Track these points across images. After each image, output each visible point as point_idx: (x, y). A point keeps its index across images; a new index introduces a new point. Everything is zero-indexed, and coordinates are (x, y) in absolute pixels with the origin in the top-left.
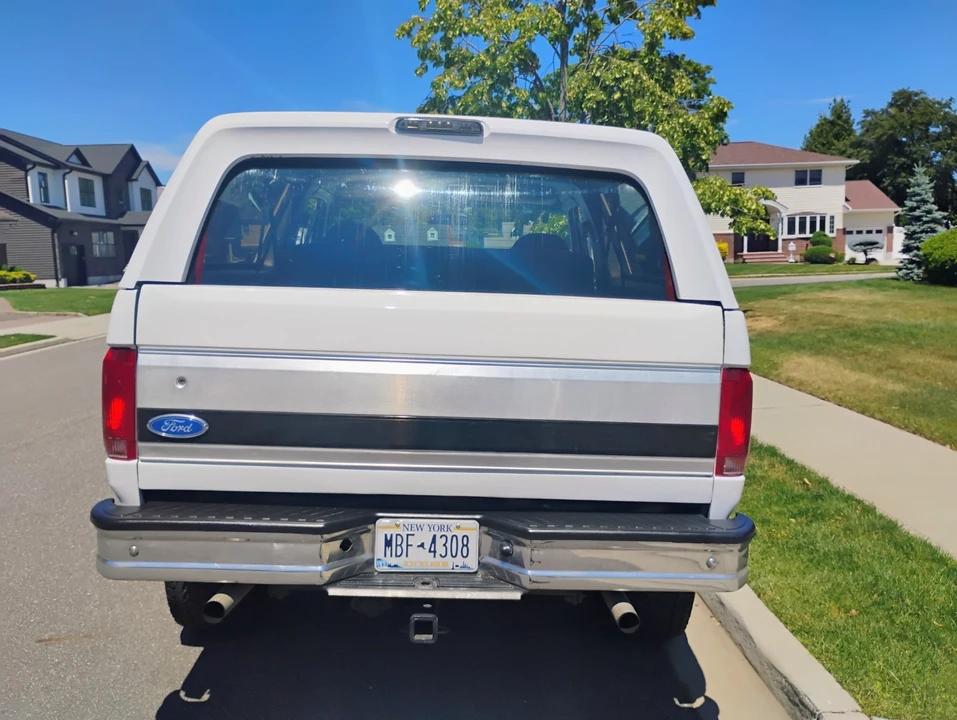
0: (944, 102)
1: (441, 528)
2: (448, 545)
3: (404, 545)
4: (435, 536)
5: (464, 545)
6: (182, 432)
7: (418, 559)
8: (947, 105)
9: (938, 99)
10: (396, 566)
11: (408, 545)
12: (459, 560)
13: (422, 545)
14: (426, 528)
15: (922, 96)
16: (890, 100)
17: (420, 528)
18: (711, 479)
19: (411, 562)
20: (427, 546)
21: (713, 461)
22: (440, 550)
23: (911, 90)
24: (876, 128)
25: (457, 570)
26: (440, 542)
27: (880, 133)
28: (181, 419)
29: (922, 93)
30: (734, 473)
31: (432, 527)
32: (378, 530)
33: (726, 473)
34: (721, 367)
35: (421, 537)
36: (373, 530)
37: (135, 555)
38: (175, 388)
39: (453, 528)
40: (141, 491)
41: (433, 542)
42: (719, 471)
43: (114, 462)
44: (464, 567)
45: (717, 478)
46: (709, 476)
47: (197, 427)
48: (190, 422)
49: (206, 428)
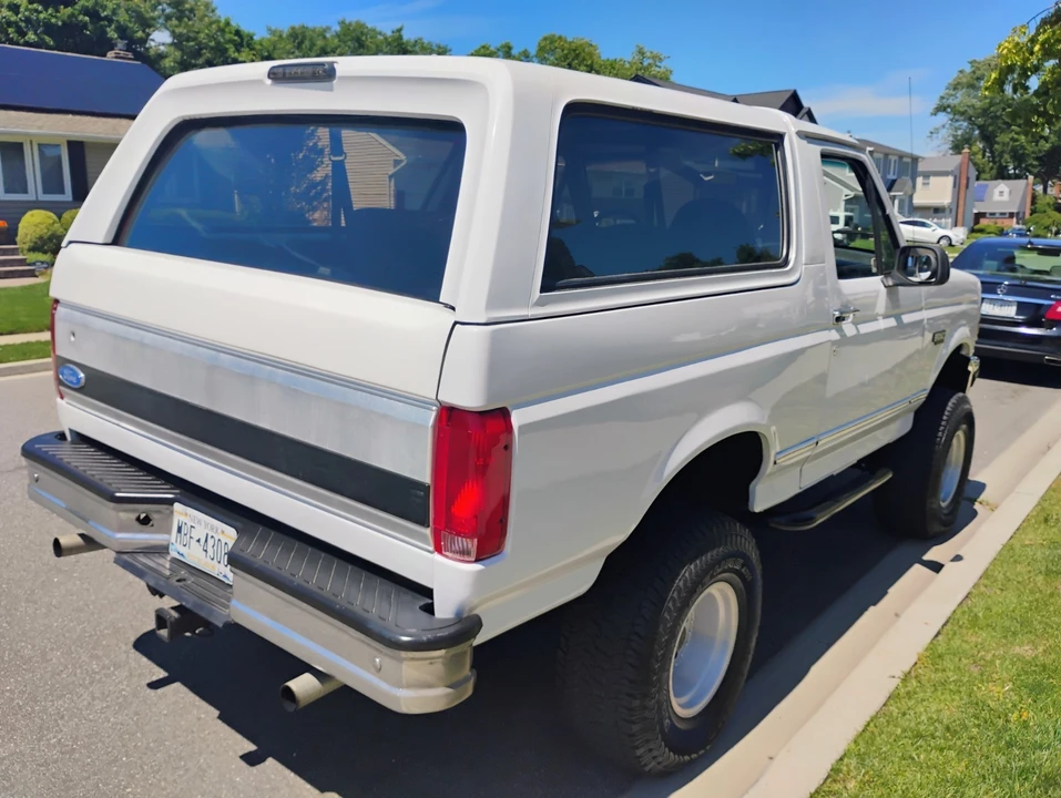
1: (212, 528)
2: (215, 547)
3: (188, 536)
4: (207, 535)
5: (225, 554)
6: (71, 382)
7: (195, 556)
10: (181, 555)
11: (191, 537)
12: (222, 567)
13: (198, 541)
14: (203, 525)
17: (199, 522)
18: (431, 555)
19: (192, 556)
20: (202, 542)
21: (428, 532)
22: (211, 552)
25: (221, 577)
26: (210, 542)
28: (72, 370)
30: (458, 557)
31: (206, 525)
32: (175, 514)
33: (447, 553)
34: (436, 402)
35: (199, 533)
36: (172, 512)
37: (37, 481)
38: (70, 342)
39: (219, 531)
40: (71, 431)
41: (206, 541)
42: (438, 549)
43: (59, 400)
44: (225, 576)
45: (437, 556)
46: (429, 551)
47: (79, 380)
48: (75, 374)
49: (83, 381)
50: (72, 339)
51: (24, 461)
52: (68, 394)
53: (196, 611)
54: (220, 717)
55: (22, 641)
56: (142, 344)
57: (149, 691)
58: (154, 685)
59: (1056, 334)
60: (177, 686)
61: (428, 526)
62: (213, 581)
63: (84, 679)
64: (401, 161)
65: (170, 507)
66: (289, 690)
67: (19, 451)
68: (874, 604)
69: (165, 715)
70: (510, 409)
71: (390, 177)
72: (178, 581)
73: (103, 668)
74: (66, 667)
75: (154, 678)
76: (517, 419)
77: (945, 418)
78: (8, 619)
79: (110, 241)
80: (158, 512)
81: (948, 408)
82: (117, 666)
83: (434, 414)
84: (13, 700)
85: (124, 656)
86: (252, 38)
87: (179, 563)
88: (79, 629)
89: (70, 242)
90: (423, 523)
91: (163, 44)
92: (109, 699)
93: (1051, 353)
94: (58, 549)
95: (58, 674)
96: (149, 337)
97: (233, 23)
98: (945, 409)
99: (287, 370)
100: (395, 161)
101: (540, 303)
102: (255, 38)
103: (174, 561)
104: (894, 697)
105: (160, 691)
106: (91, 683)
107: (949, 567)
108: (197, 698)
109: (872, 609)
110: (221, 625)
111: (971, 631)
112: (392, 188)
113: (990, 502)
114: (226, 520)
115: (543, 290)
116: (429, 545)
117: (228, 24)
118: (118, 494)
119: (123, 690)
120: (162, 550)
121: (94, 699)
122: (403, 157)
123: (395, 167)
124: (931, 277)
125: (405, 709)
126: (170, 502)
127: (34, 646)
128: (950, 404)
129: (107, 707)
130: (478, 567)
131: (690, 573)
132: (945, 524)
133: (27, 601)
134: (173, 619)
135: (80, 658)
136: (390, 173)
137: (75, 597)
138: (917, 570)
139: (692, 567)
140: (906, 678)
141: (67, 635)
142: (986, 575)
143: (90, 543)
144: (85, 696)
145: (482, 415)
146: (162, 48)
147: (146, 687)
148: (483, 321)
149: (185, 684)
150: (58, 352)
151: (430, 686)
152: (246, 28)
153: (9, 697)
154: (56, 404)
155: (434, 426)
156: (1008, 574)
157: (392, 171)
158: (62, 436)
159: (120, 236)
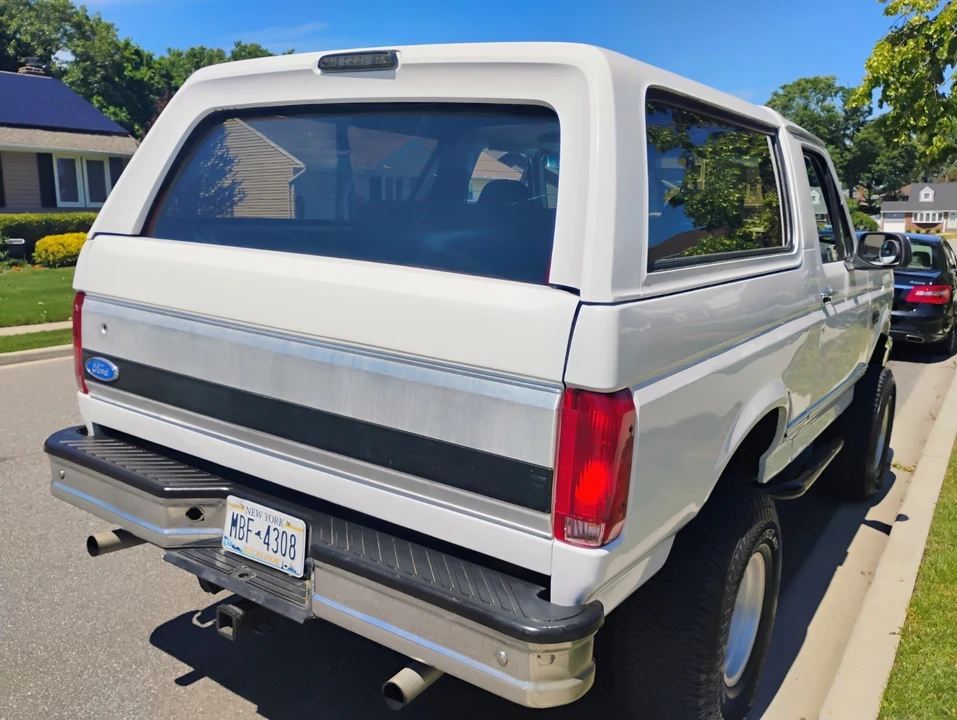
1: (275, 520)
2: (279, 540)
3: (245, 529)
4: (269, 527)
5: (292, 546)
6: (102, 376)
7: (253, 548)
10: (238, 548)
11: (248, 530)
12: (287, 560)
13: (258, 534)
14: (264, 517)
17: (259, 514)
18: (550, 542)
19: (250, 549)
20: (263, 535)
21: (548, 518)
22: (273, 545)
25: (285, 570)
26: (273, 535)
28: (102, 363)
30: (583, 542)
31: (268, 517)
32: (228, 507)
33: (569, 539)
34: (563, 386)
35: (259, 525)
36: (225, 505)
37: (63, 478)
38: (101, 333)
39: (284, 523)
40: (94, 424)
41: (268, 533)
42: (559, 534)
43: (80, 394)
44: (291, 569)
45: (557, 543)
46: (547, 538)
47: (111, 372)
48: (107, 367)
49: (117, 374)
50: (104, 331)
51: (46, 456)
52: (95, 388)
53: (270, 607)
54: (258, 712)
55: (32, 643)
56: (193, 335)
57: (179, 688)
58: (183, 681)
59: (915, 315)
60: (206, 681)
61: (550, 512)
62: (277, 574)
63: (108, 679)
64: (302, 169)
65: (223, 501)
66: (394, 686)
67: (41, 448)
68: (841, 564)
69: (202, 713)
70: (631, 390)
71: (291, 183)
72: (241, 576)
73: (125, 666)
74: (86, 667)
75: (180, 674)
76: (639, 399)
77: (879, 390)
78: (12, 619)
79: (138, 233)
80: (210, 505)
81: (880, 382)
82: (139, 663)
83: (558, 397)
84: (37, 706)
85: (142, 653)
86: (151, 58)
87: (235, 558)
88: (88, 625)
89: (96, 234)
90: (544, 508)
91: (66, 62)
92: (138, 699)
93: (911, 332)
94: (93, 546)
95: (79, 676)
96: (200, 328)
97: (133, 43)
98: (877, 382)
99: (373, 356)
100: (295, 168)
101: (647, 283)
102: (154, 57)
103: (229, 554)
104: (900, 654)
105: (189, 687)
106: (116, 683)
107: (897, 527)
108: (230, 693)
109: (839, 568)
110: (302, 622)
111: (942, 585)
112: (293, 194)
113: (902, 465)
114: (293, 511)
115: (650, 269)
116: (547, 531)
117: (127, 45)
118: (167, 489)
119: (151, 688)
120: (216, 544)
121: (123, 700)
122: (303, 166)
123: (295, 173)
124: (894, 261)
125: (531, 702)
126: (224, 495)
127: (46, 647)
128: (881, 378)
129: (140, 707)
130: (602, 552)
131: (743, 547)
132: (878, 487)
133: (27, 599)
134: (238, 616)
135: (97, 657)
136: (290, 180)
137: (76, 594)
138: (864, 531)
139: (744, 539)
140: (905, 633)
141: (78, 633)
142: (933, 532)
143: (127, 538)
144: (113, 695)
145: (611, 396)
146: (65, 66)
147: (174, 684)
148: (611, 300)
149: (213, 677)
150: (85, 345)
151: (560, 678)
152: (146, 49)
153: (32, 703)
154: (76, 399)
155: (559, 409)
156: (954, 531)
157: (292, 178)
158: (83, 431)
159: (150, 227)
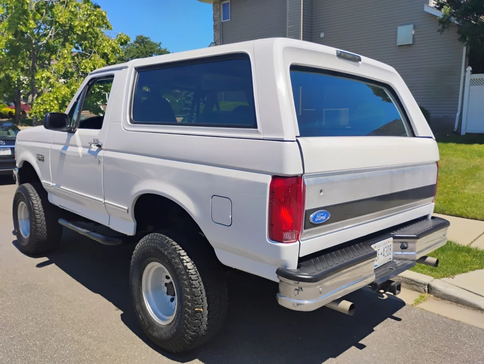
0: (157, 44)
5: (390, 249)
6: (322, 220)
8: (159, 45)
9: (155, 42)
10: (376, 265)
12: (389, 256)
15: (148, 40)
16: (135, 40)
19: (379, 262)
23: (144, 36)
24: (130, 52)
27: (133, 55)
28: (322, 213)
29: (150, 38)
35: (381, 250)
39: (387, 242)
41: (384, 251)
44: (390, 259)
47: (327, 215)
48: (325, 214)
50: (322, 194)
